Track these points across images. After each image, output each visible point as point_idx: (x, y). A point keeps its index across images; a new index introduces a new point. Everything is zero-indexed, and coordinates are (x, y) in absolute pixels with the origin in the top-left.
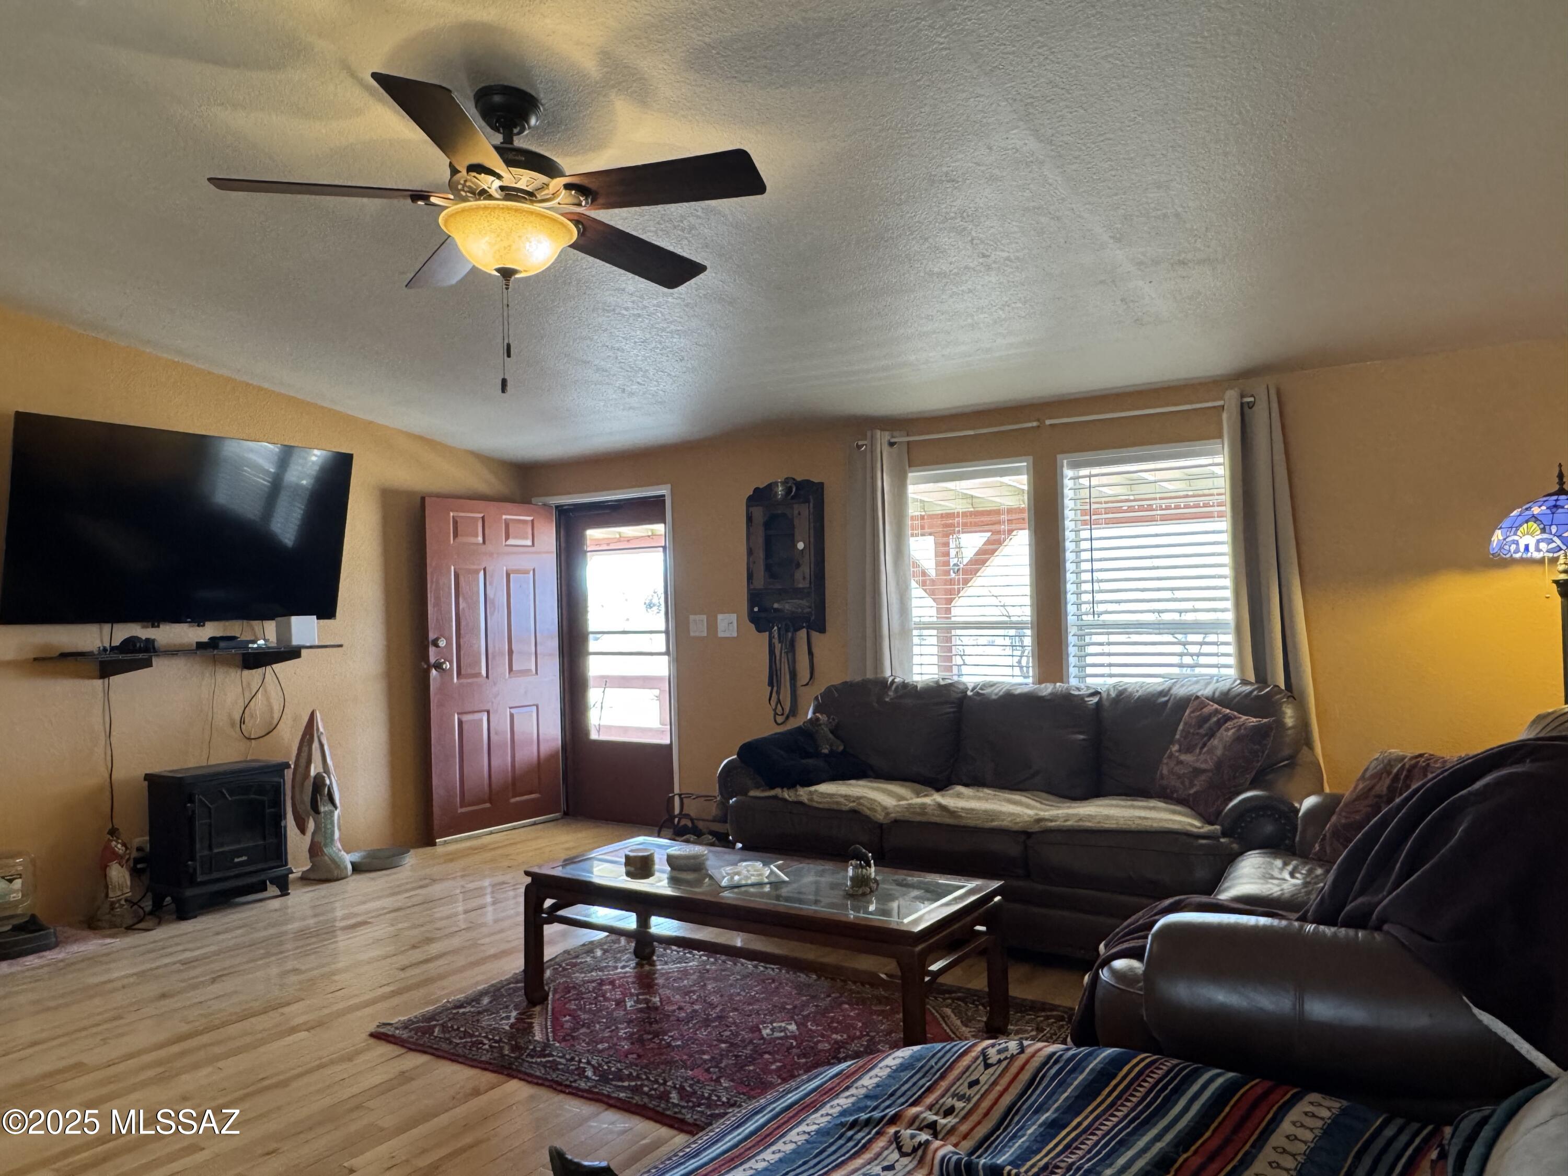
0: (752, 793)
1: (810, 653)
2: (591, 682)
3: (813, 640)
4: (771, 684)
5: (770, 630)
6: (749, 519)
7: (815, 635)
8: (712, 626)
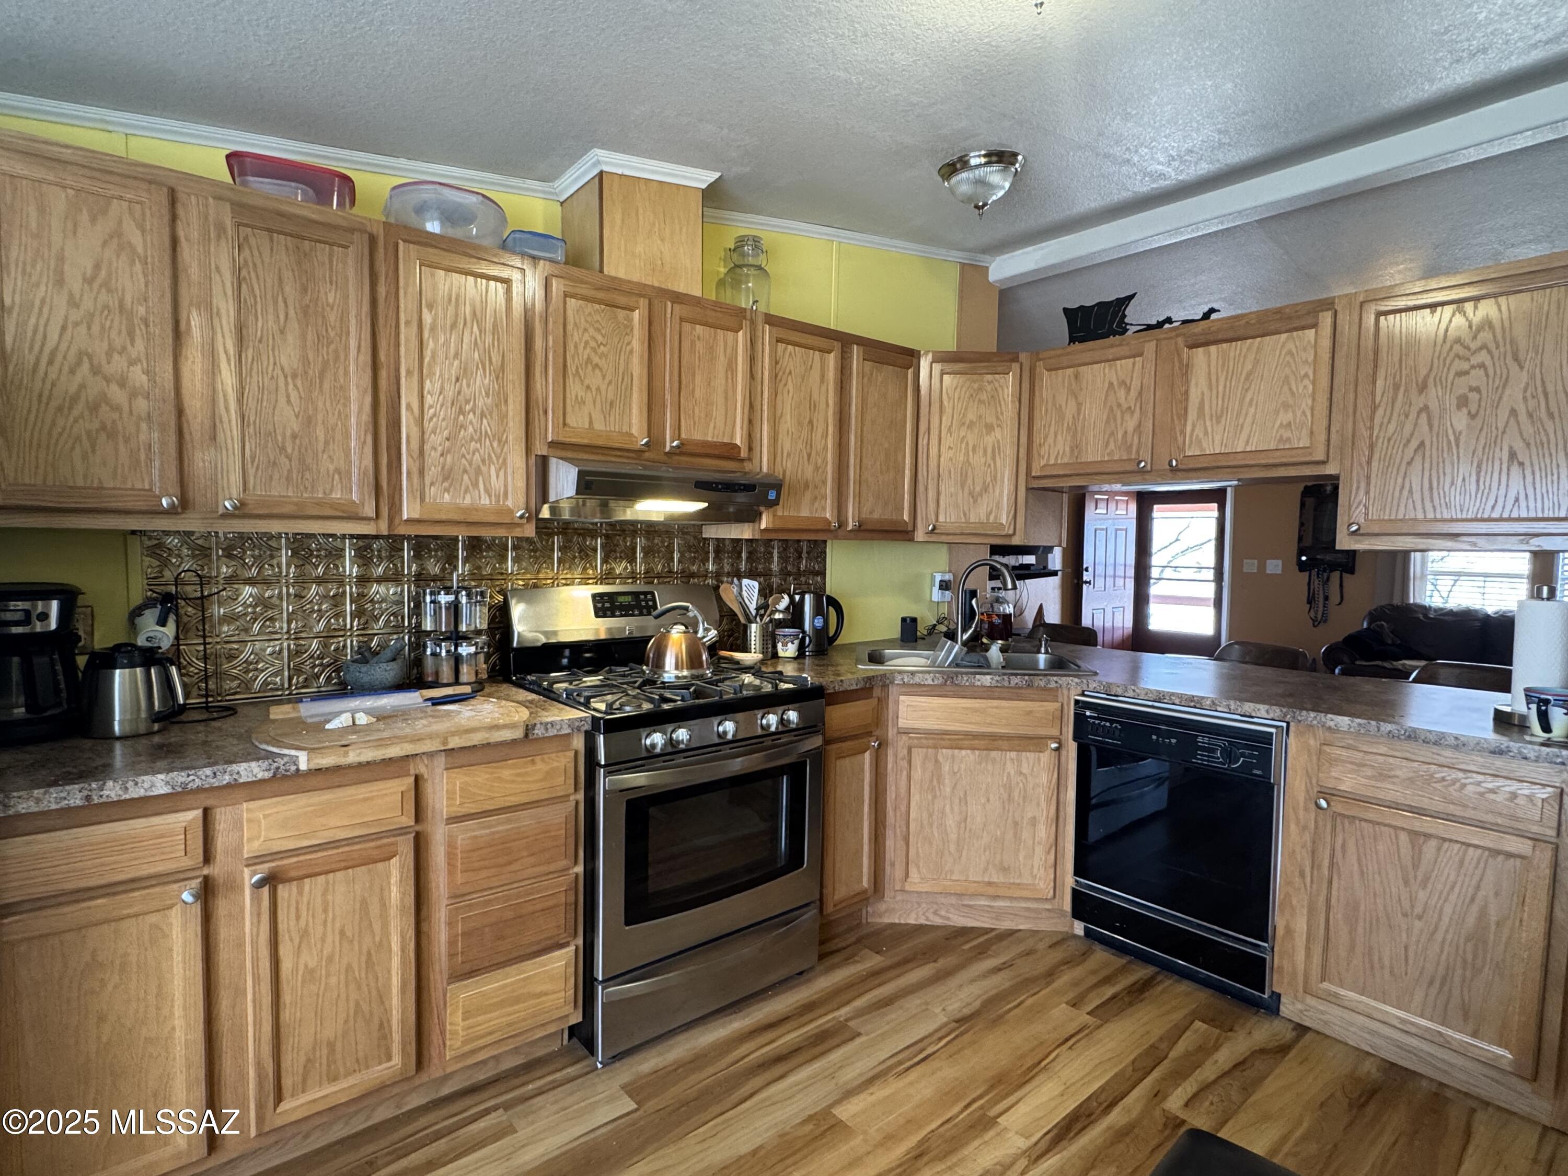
0: (1358, 662)
1: (1341, 585)
2: (1151, 600)
3: (1345, 579)
4: (1309, 602)
5: (1310, 571)
6: (1303, 505)
7: (1345, 575)
8: (1262, 566)
